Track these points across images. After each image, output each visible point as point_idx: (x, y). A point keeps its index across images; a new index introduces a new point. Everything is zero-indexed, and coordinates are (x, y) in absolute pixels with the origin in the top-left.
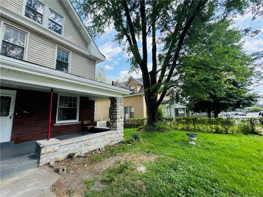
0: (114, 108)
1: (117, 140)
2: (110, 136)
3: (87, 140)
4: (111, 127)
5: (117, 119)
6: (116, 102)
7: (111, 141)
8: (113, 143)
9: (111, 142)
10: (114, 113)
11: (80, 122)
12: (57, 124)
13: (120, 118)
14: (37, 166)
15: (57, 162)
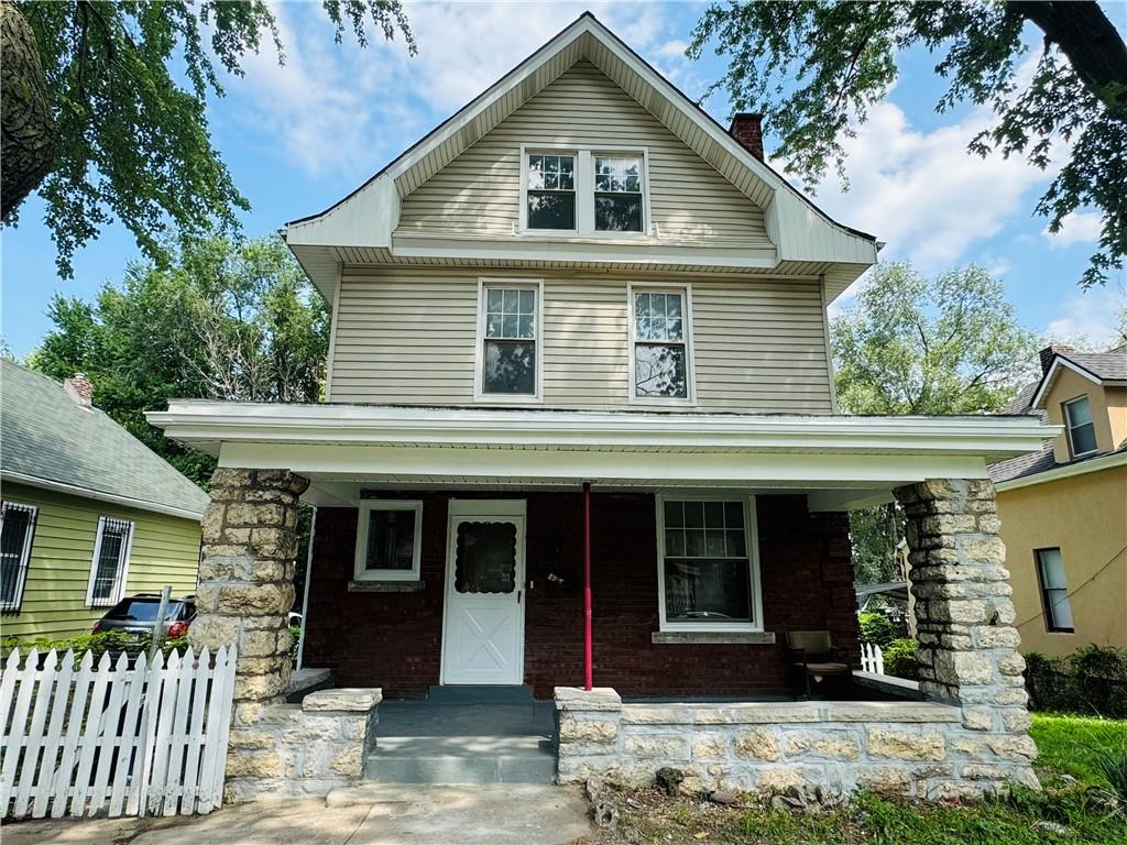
0: (927, 554)
1: (966, 772)
2: (904, 733)
3: (747, 727)
4: (925, 680)
5: (954, 627)
6: (932, 513)
7: (913, 768)
8: (934, 789)
9: (919, 777)
10: (928, 587)
11: (773, 638)
12: (665, 634)
13: (979, 624)
14: (553, 779)
15: (612, 786)
